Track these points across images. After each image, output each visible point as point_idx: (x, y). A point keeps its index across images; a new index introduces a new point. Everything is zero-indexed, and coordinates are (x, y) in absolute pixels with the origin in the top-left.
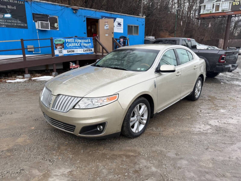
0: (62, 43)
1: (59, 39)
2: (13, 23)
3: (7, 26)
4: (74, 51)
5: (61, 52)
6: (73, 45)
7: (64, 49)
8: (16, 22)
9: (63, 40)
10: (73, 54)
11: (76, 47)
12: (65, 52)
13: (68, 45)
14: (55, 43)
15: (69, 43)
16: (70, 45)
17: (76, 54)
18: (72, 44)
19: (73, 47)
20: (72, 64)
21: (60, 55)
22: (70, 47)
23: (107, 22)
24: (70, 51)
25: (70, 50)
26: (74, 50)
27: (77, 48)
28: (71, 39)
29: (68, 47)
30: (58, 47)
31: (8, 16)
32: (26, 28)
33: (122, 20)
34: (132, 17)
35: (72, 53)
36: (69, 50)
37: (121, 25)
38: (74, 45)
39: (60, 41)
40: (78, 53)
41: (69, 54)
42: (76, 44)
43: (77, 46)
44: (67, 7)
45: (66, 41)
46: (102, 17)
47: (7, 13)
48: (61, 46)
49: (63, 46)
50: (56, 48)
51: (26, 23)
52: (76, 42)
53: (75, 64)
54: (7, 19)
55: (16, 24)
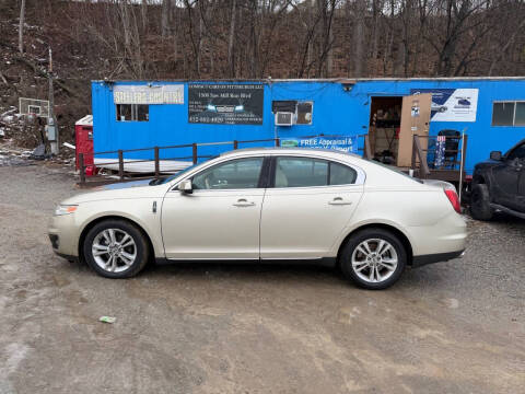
1: (289, 141)
2: (245, 117)
3: (237, 123)
8: (248, 116)
9: (296, 141)
23: (417, 101)
28: (311, 140)
31: (240, 108)
32: (261, 123)
33: (477, 90)
34: (511, 80)
37: (469, 103)
44: (333, 82)
46: (413, 91)
47: (238, 104)
51: (261, 117)
52: (321, 145)
54: (239, 112)
55: (247, 119)
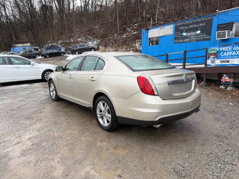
0: (216, 52)
1: (213, 49)
2: (200, 37)
3: (196, 41)
4: (228, 61)
5: (213, 62)
6: (228, 54)
7: (217, 59)
8: (203, 36)
9: (217, 49)
10: (227, 65)
11: (232, 57)
12: (218, 62)
13: (222, 54)
14: (209, 53)
15: (224, 52)
16: (224, 54)
17: (231, 65)
18: (227, 52)
19: (228, 56)
20: (225, 76)
21: (213, 65)
22: (225, 56)
24: (223, 62)
25: (224, 60)
26: (229, 59)
27: (234, 57)
28: (227, 48)
29: (222, 56)
30: (212, 57)
32: (209, 39)
35: (226, 63)
36: (222, 60)
38: (231, 53)
39: (214, 50)
40: (234, 63)
41: (222, 65)
42: (234, 52)
43: (234, 55)
45: (220, 50)
47: (198, 30)
48: (215, 55)
49: (217, 55)
50: (209, 58)
51: (210, 35)
52: (235, 50)
53: (228, 77)
55: (202, 38)
